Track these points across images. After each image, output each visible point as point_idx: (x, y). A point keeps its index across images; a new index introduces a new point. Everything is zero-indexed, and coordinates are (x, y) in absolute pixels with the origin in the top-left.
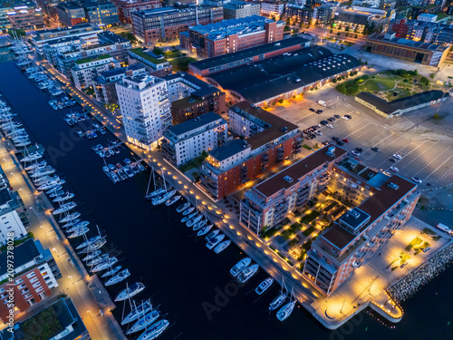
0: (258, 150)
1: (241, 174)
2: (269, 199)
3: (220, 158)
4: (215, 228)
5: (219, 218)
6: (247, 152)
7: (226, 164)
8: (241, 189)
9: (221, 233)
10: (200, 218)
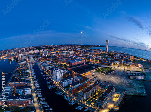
0: (81, 84)
1: (78, 89)
2: (85, 94)
3: (73, 86)
4: (72, 100)
5: (73, 98)
6: (79, 84)
7: (74, 87)
8: (78, 92)
9: (73, 101)
10: (68, 98)
